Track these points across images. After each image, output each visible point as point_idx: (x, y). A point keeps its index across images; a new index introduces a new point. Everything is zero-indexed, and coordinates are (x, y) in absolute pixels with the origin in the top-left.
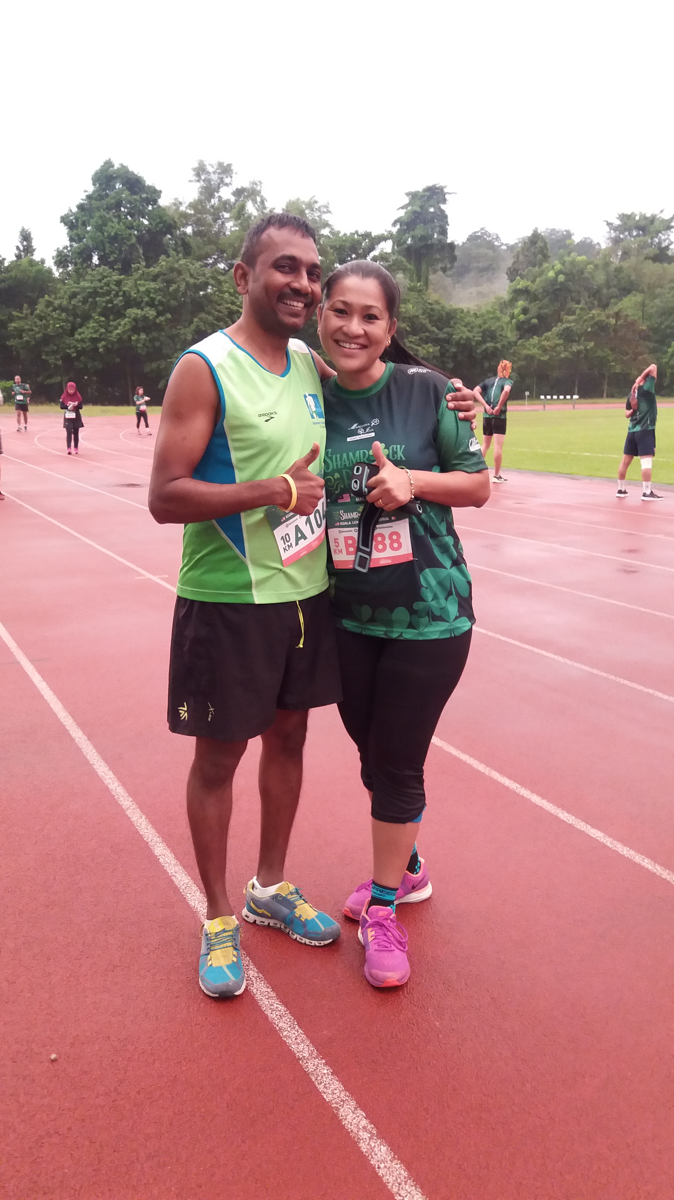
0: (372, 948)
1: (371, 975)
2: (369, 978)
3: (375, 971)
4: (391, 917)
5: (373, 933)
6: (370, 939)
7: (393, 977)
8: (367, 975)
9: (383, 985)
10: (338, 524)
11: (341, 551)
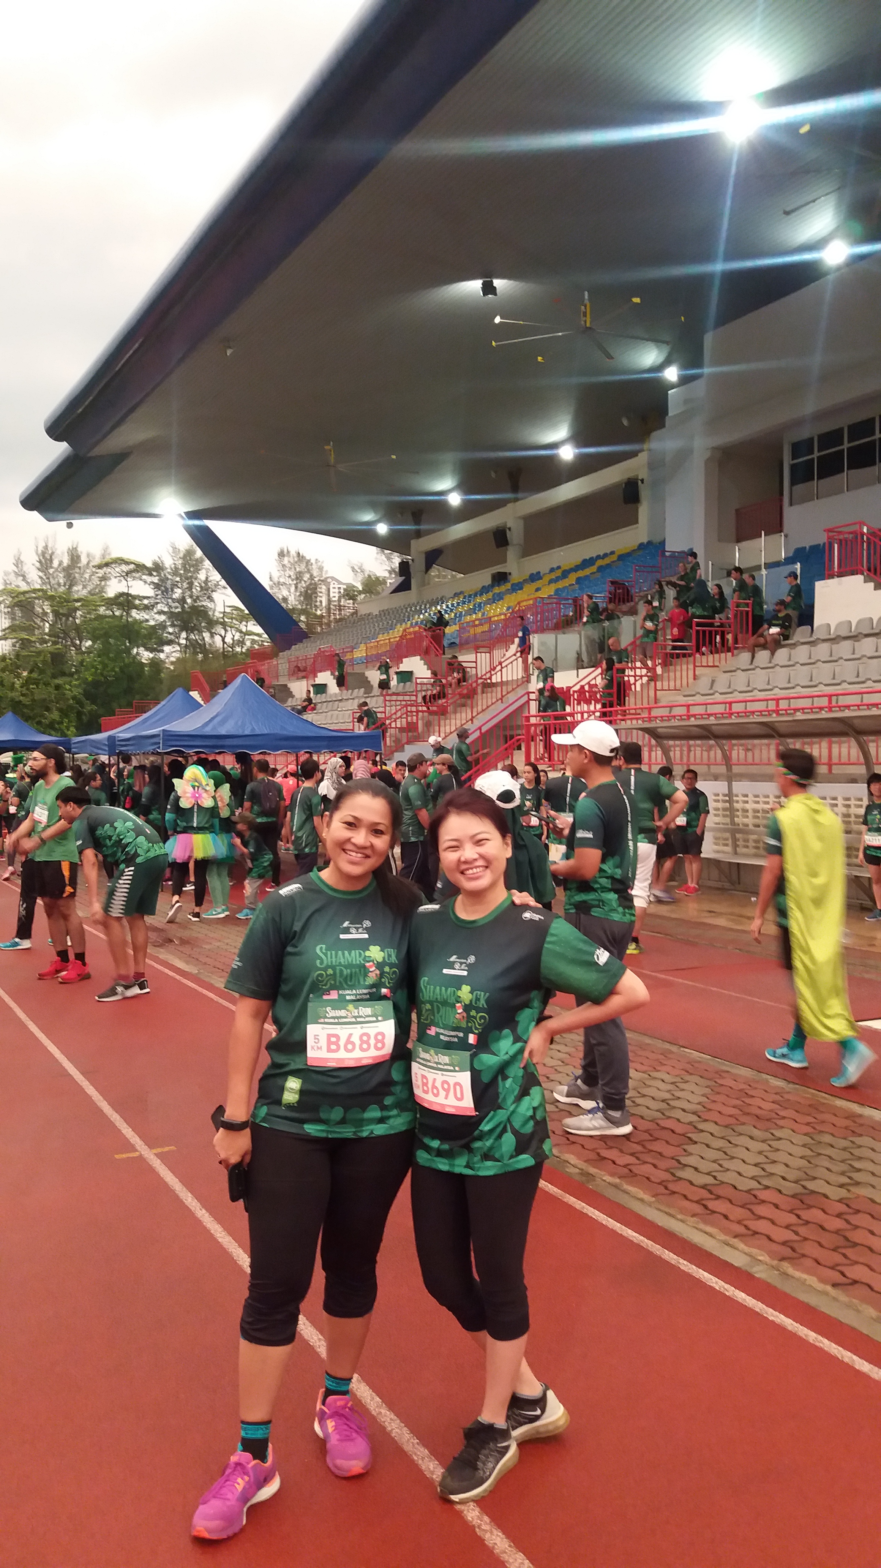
0: (334, 1440)
1: (336, 1466)
2: (333, 1469)
3: (339, 1462)
4: (349, 1405)
5: (333, 1423)
6: (330, 1430)
7: (356, 1466)
8: (331, 1465)
9: (347, 1475)
10: (322, 1020)
11: (320, 1048)
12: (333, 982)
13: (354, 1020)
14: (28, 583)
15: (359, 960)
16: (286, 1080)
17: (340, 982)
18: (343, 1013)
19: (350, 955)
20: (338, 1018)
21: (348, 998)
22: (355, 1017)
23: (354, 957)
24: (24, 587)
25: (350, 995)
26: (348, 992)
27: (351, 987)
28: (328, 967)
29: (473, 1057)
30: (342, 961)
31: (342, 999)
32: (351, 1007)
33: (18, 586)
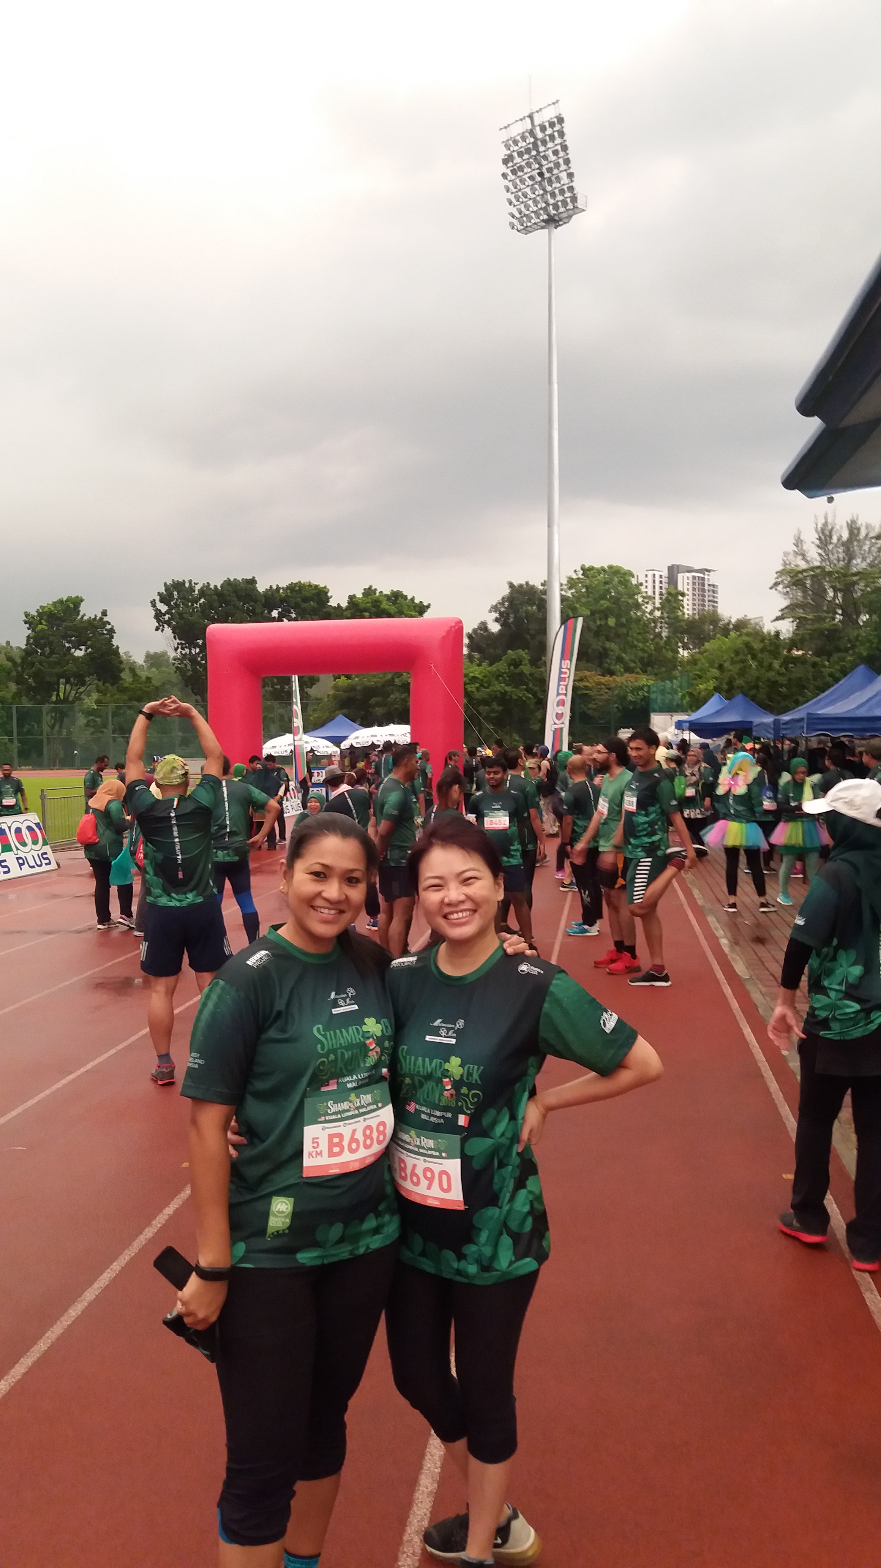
12: (333, 1070)
13: (356, 1112)
14: (807, 562)
15: (359, 1038)
16: (270, 1204)
17: (341, 1069)
18: (345, 1106)
19: (348, 1032)
20: (340, 1112)
21: (349, 1086)
22: (358, 1108)
23: (350, 1035)
24: (803, 565)
25: (350, 1081)
26: (347, 1079)
27: (350, 1073)
28: (330, 1051)
29: (463, 1141)
30: (342, 1041)
31: (342, 1087)
32: (353, 1096)
33: (797, 566)
